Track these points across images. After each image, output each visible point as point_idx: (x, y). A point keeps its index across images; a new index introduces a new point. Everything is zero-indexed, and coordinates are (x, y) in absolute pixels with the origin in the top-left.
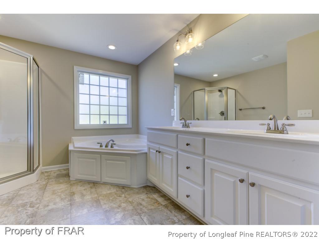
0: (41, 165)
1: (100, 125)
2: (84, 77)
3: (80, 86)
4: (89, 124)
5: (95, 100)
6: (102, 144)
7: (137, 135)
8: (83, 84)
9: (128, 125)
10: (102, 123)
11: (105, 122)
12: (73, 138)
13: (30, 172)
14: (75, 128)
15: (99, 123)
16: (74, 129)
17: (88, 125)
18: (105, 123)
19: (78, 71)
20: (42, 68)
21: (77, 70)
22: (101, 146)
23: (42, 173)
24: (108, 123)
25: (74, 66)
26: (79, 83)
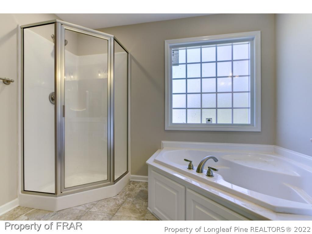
0: (129, 173)
1: (201, 124)
2: (178, 54)
3: (174, 68)
4: (185, 122)
5: (194, 86)
6: (193, 163)
7: (272, 146)
8: (177, 64)
9: (253, 126)
10: (204, 122)
11: (209, 120)
12: (163, 142)
13: (109, 183)
14: (166, 128)
15: (199, 122)
16: (165, 130)
17: (184, 124)
18: (210, 122)
19: (172, 47)
20: (131, 54)
21: (169, 45)
22: (190, 167)
23: (130, 182)
24: (214, 122)
25: (166, 41)
26: (172, 65)
